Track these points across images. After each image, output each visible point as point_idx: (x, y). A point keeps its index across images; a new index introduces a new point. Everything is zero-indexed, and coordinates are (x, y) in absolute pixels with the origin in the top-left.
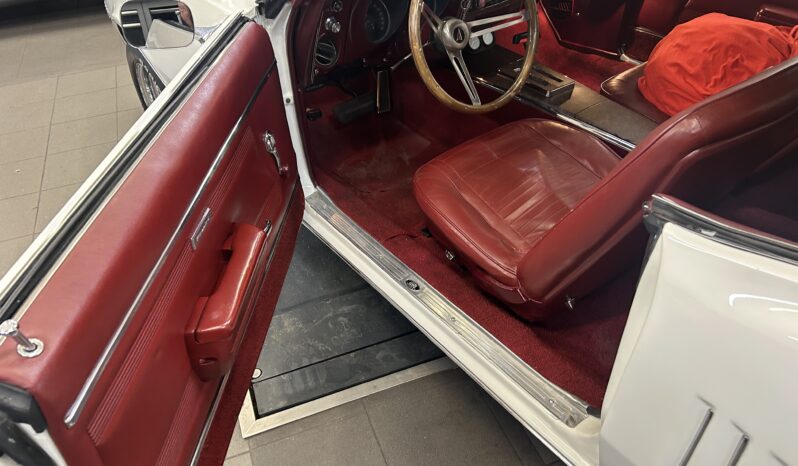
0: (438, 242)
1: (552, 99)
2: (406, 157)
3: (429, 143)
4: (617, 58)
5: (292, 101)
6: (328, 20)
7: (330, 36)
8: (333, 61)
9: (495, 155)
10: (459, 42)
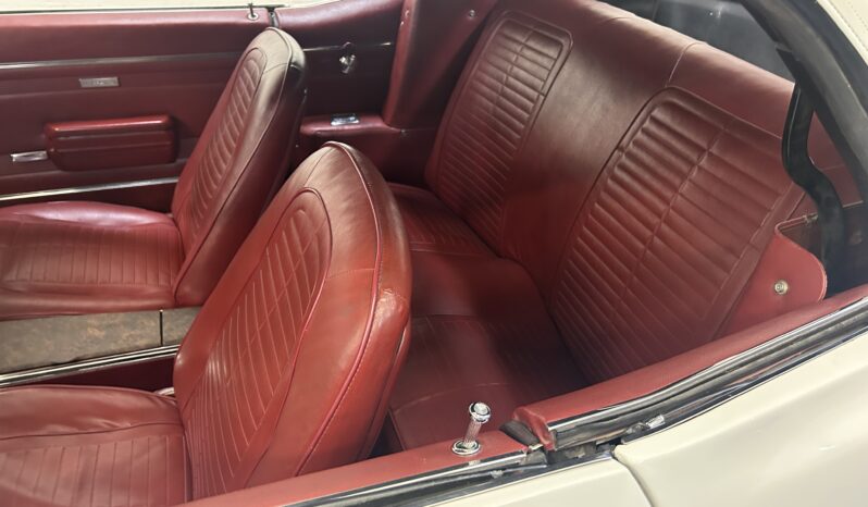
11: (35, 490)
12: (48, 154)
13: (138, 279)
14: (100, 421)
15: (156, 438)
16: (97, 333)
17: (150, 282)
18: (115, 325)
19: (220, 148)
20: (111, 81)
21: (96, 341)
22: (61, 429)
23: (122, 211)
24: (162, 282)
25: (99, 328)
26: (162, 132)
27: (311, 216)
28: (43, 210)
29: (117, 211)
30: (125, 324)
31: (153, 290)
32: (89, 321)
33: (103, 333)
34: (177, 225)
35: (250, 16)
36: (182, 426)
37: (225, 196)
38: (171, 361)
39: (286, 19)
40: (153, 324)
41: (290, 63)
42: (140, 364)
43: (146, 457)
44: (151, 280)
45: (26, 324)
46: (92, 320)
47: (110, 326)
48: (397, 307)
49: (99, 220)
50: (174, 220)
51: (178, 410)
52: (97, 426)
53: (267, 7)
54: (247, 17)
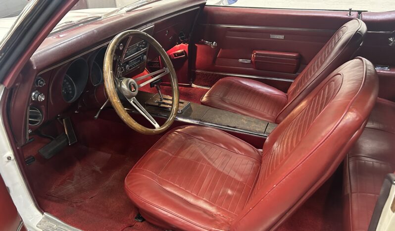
0: (150, 223)
1: (183, 113)
2: (98, 168)
3: (110, 155)
4: (190, 86)
5: (13, 157)
6: (33, 94)
7: (36, 104)
8: (40, 121)
9: (170, 155)
10: (134, 91)
11: (214, 162)
12: (251, 61)
13: (265, 111)
14: (236, 150)
15: (251, 163)
16: (244, 121)
17: (268, 113)
18: (251, 121)
19: (314, 66)
20: (282, 37)
21: (243, 123)
22: (222, 146)
23: (269, 87)
24: (273, 115)
25: (246, 120)
26: (294, 60)
27: (335, 84)
28: (243, 81)
29: (268, 87)
30: (255, 122)
31: (268, 116)
32: (244, 117)
33: (246, 122)
34: (287, 98)
35: (348, 15)
36: (261, 163)
37: (308, 84)
38: (265, 139)
39: (365, 17)
40: (264, 125)
41: (357, 31)
42: (255, 137)
43: (245, 166)
44: (269, 113)
45: (225, 112)
46: (245, 117)
47: (249, 121)
48: (356, 117)
49: (260, 89)
50: (287, 96)
51: (261, 157)
52: (234, 150)
53: (358, 11)
54: (347, 15)
